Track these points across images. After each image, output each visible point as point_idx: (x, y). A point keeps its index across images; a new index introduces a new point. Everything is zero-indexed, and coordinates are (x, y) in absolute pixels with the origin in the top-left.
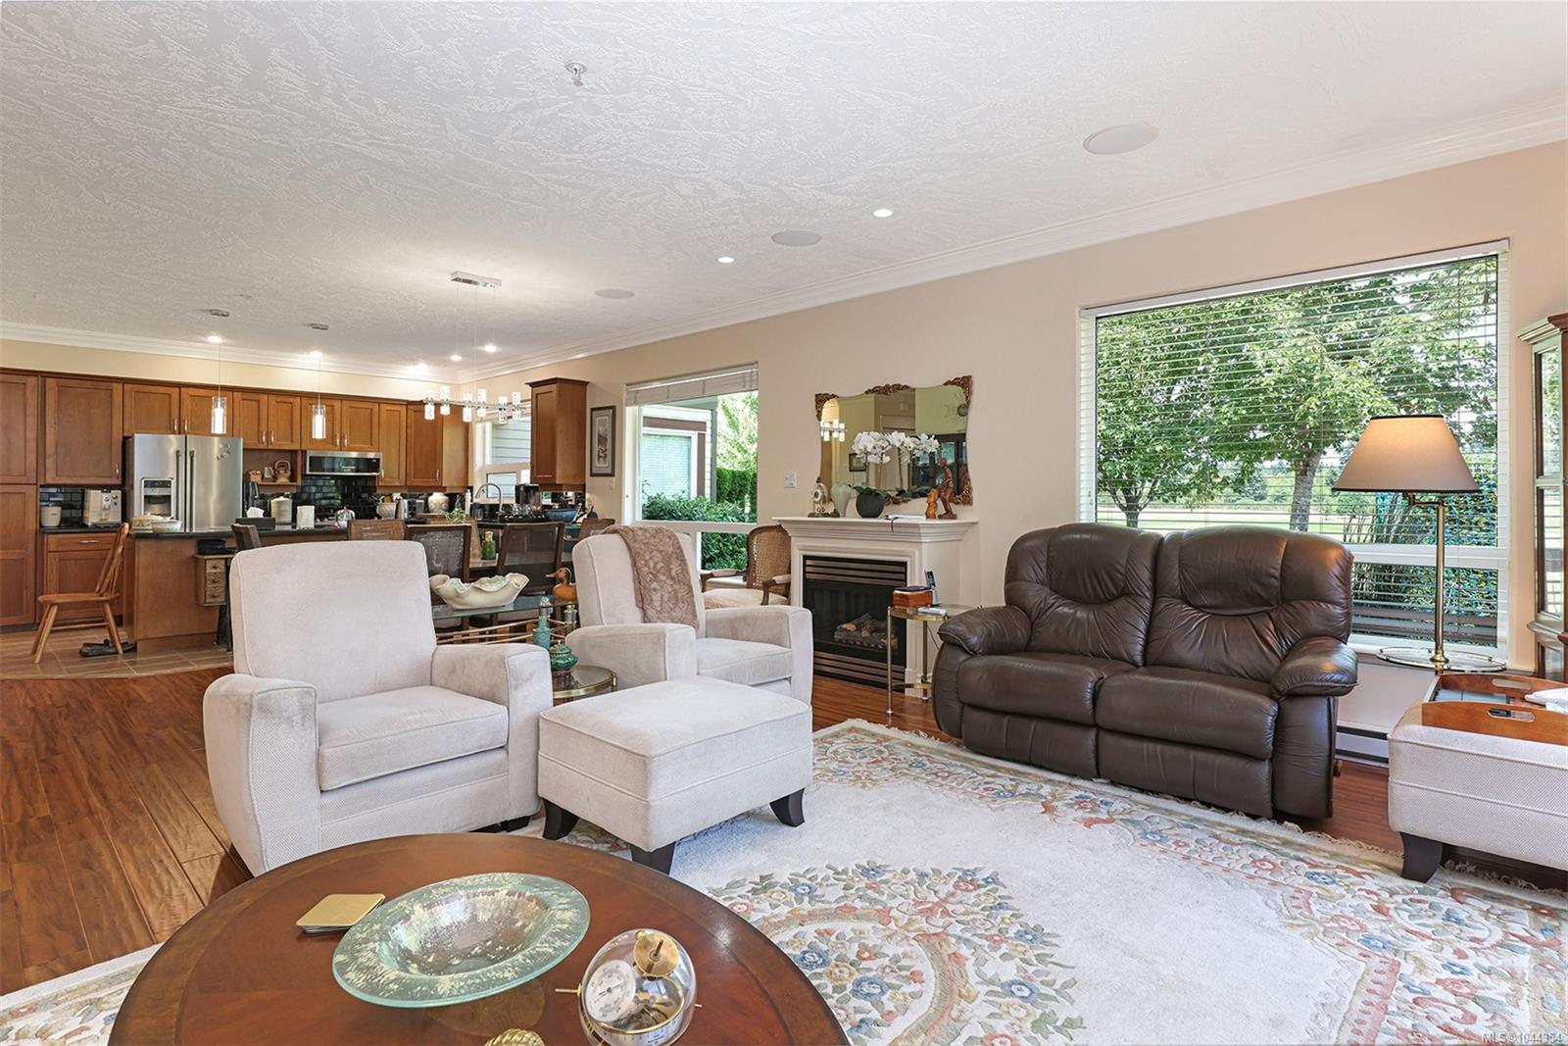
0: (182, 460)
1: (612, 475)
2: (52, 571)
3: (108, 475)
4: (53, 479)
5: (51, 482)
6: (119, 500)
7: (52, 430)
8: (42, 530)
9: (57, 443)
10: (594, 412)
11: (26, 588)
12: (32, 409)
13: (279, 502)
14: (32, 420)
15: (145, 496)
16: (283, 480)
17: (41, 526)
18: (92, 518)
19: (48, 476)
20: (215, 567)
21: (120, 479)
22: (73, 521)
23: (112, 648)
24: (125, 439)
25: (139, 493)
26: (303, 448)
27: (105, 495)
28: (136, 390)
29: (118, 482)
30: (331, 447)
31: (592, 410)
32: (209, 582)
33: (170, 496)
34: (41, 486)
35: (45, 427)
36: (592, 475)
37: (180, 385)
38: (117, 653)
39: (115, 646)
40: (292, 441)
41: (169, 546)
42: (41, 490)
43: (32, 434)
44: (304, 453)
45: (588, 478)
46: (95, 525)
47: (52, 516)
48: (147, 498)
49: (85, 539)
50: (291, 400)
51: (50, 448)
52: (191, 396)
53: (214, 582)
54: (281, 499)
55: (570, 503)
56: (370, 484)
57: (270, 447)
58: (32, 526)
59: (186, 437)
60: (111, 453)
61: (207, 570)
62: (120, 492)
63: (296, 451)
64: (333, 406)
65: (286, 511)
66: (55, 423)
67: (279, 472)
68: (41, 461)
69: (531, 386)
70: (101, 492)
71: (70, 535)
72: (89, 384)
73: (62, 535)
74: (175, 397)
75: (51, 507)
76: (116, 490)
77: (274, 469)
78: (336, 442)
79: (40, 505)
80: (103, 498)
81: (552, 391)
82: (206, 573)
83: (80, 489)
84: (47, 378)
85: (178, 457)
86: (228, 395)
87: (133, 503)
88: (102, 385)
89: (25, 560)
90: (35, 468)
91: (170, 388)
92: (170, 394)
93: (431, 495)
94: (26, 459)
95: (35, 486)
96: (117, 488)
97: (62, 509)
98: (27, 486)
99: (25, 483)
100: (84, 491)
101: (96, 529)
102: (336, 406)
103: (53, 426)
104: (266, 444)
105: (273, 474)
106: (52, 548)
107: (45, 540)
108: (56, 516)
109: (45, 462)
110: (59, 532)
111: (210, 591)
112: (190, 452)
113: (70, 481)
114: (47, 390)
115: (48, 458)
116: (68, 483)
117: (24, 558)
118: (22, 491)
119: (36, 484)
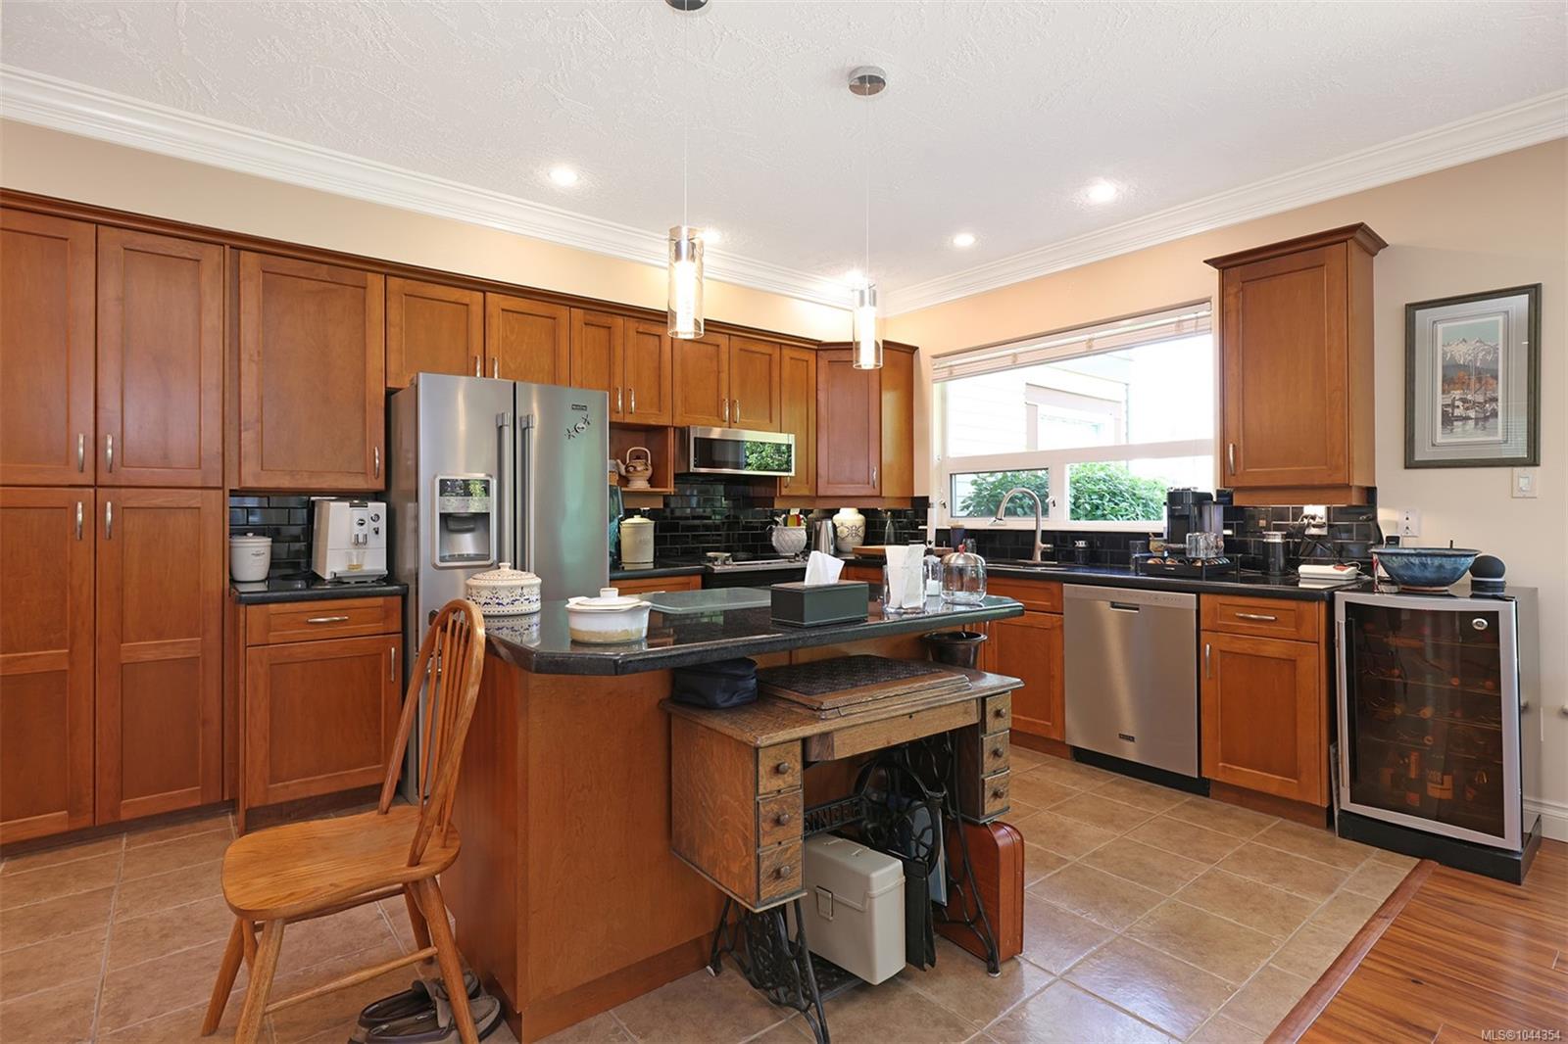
0: (508, 432)
2: (255, 693)
3: (358, 468)
4: (255, 477)
5: (249, 482)
6: (382, 524)
7: (254, 366)
9: (261, 398)
10: (1420, 313)
11: (205, 723)
13: (635, 525)
14: (213, 343)
15: (441, 514)
16: (640, 484)
17: (233, 581)
18: (332, 563)
19: (246, 469)
20: (777, 770)
21: (382, 477)
22: (295, 569)
24: (390, 393)
25: (430, 506)
26: (678, 422)
27: (358, 513)
28: (406, 290)
29: (379, 484)
30: (715, 420)
31: (1410, 304)
32: (765, 826)
33: (487, 515)
34: (233, 493)
35: (239, 360)
36: (1410, 464)
37: (484, 287)
40: (661, 410)
42: (235, 501)
44: (683, 432)
45: (1389, 475)
46: (338, 580)
47: (253, 558)
48: (445, 518)
49: (322, 615)
50: (657, 329)
51: (249, 411)
52: (503, 310)
53: (778, 822)
54: (637, 519)
55: (1313, 531)
56: (760, 491)
57: (629, 419)
58: (214, 584)
59: (515, 385)
60: (364, 424)
61: (762, 783)
62: (385, 504)
63: (666, 428)
64: (718, 346)
65: (645, 543)
66: (259, 352)
67: (635, 468)
68: (232, 437)
69: (1219, 263)
70: (348, 504)
71: (288, 605)
72: (323, 271)
73: (273, 607)
74: (477, 310)
75: (250, 538)
76: (376, 500)
77: (624, 462)
78: (724, 413)
79: (232, 534)
80: (352, 518)
81: (1322, 265)
82: (757, 792)
83: (305, 498)
84: (242, 252)
85: (500, 429)
86: (562, 312)
87: (417, 531)
88: (349, 276)
89: (201, 659)
90: (220, 450)
91: (467, 292)
92: (467, 305)
93: (838, 511)
94: (200, 430)
95: (221, 492)
96: (377, 496)
97: (273, 542)
98: (205, 492)
99: (199, 485)
100: (313, 502)
101: (343, 589)
102: (722, 346)
103: (256, 358)
104: (621, 415)
105: (620, 475)
106: (255, 637)
107: (242, 617)
108: (261, 557)
109: (240, 440)
110: (269, 597)
111: (769, 856)
112: (521, 418)
113: (285, 482)
114: (241, 278)
115: (246, 430)
116: (282, 486)
117: (199, 655)
118: (194, 503)
119: (222, 488)
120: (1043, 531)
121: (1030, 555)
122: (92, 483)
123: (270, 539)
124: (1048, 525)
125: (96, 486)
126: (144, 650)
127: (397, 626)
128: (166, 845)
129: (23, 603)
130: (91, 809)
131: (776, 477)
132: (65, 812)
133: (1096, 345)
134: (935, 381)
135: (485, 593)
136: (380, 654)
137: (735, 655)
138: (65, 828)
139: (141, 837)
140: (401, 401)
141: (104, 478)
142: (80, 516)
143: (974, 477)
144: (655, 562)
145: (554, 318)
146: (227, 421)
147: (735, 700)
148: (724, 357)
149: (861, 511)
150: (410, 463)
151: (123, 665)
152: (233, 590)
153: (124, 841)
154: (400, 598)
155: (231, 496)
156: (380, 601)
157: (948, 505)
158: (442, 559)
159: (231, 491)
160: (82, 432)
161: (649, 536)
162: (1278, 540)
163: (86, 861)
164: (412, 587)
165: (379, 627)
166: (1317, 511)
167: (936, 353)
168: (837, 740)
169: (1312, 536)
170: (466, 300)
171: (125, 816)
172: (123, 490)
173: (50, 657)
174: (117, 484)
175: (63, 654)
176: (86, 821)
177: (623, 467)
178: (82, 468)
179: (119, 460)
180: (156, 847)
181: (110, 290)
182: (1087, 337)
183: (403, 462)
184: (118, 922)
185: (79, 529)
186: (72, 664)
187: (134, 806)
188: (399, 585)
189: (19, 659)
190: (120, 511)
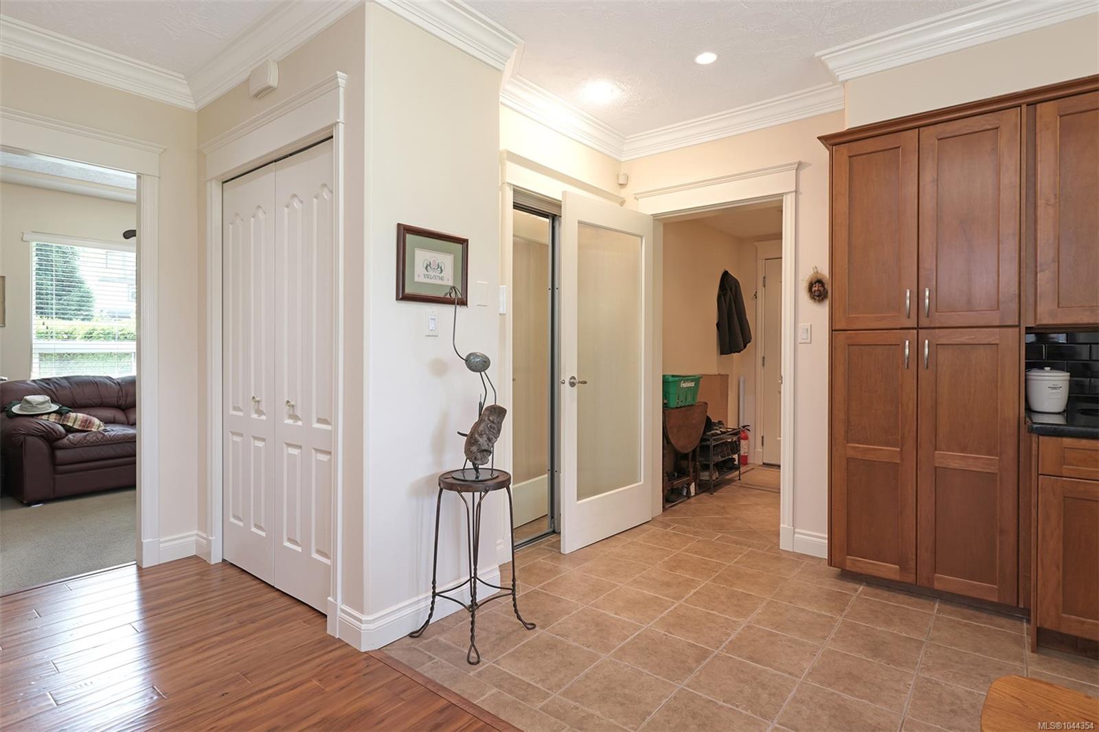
4: (1051, 314)
5: (1046, 320)
7: (1050, 210)
8: (1033, 427)
9: (1058, 238)
11: (1002, 532)
17: (1029, 410)
19: (1040, 307)
34: (1029, 330)
47: (1051, 391)
51: (1045, 253)
58: (1011, 410)
66: (1055, 195)
68: (1028, 278)
75: (1047, 372)
79: (1028, 369)
84: (1036, 105)
89: (998, 476)
90: (1017, 292)
94: (999, 276)
95: (1017, 329)
97: (1071, 376)
98: (1003, 330)
99: (998, 324)
106: (1046, 466)
107: (1034, 446)
108: (1058, 391)
109: (1036, 280)
110: (1062, 430)
113: (1084, 317)
114: (1037, 131)
115: (1041, 271)
116: (1081, 322)
117: (997, 472)
118: (993, 340)
119: (1019, 326)
122: (916, 326)
123: (1069, 374)
125: (918, 328)
126: (952, 459)
128: (966, 625)
129: (873, 411)
130: (914, 571)
138: (897, 578)
139: (948, 608)
141: (924, 322)
142: (907, 351)
146: (1023, 265)
151: (936, 467)
152: (1027, 419)
153: (937, 606)
155: (1026, 333)
159: (1027, 328)
160: (909, 288)
163: (908, 609)
171: (938, 585)
172: (937, 330)
173: (886, 452)
174: (932, 326)
175: (895, 451)
176: (911, 578)
178: (909, 314)
179: (935, 307)
180: (958, 623)
181: (928, 176)
184: (922, 675)
185: (906, 361)
186: (902, 459)
187: (946, 581)
190: (935, 347)
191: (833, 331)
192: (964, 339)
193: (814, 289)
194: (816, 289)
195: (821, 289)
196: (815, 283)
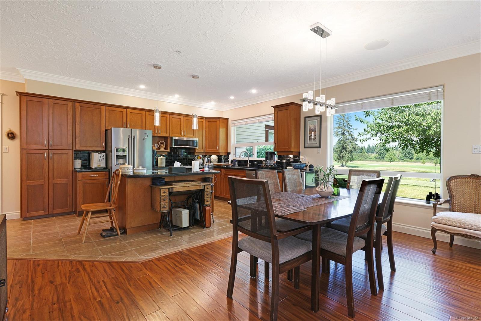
0: (130, 139)
1: (320, 147)
2: (80, 189)
3: (100, 146)
4: (79, 148)
6: (105, 157)
7: (78, 126)
8: (75, 171)
9: (80, 132)
10: (306, 119)
12: (70, 116)
13: (161, 158)
14: (70, 121)
15: (117, 155)
16: (162, 149)
17: (74, 169)
18: (94, 165)
19: (77, 146)
20: (164, 193)
21: (104, 148)
22: (86, 166)
23: (116, 232)
24: (106, 130)
25: (114, 154)
26: (170, 136)
27: (100, 155)
28: (109, 109)
29: (104, 149)
30: (180, 135)
31: (305, 117)
32: (162, 200)
33: (126, 155)
35: (75, 124)
36: (305, 147)
37: (126, 108)
38: (118, 235)
39: (117, 231)
40: (166, 133)
41: (140, 181)
42: (75, 152)
43: (70, 128)
44: (171, 138)
45: (302, 149)
46: (96, 168)
47: (78, 164)
49: (93, 175)
50: (166, 115)
51: (77, 135)
52: (130, 112)
53: (164, 200)
54: (162, 157)
55: (291, 160)
56: (192, 151)
57: (159, 135)
58: (71, 169)
59: (132, 129)
60: (101, 137)
61: (161, 194)
62: (105, 153)
63: (168, 137)
64: (180, 119)
65: (163, 162)
67: (161, 146)
68: (74, 140)
69: (274, 107)
70: (97, 153)
71: (86, 173)
72: (92, 106)
73: (83, 173)
74: (124, 113)
75: (78, 160)
76: (103, 152)
77: (159, 144)
78: (182, 134)
79: (74, 159)
80: (98, 156)
81: (288, 109)
82: (160, 195)
83: (88, 152)
84: (76, 103)
85: (129, 138)
86: (144, 113)
87: (112, 159)
88: (97, 107)
89: (68, 183)
90: (72, 142)
91: (123, 109)
92: (122, 112)
93: (212, 156)
94: (68, 138)
95: (72, 151)
96: (103, 151)
97: (82, 161)
98: (69, 151)
99: (68, 149)
100: (90, 153)
101: (96, 170)
102: (181, 119)
103: (79, 124)
104: (157, 134)
105: (158, 147)
106: (80, 178)
107: (77, 175)
109: (76, 140)
110: (82, 171)
111: (163, 205)
112: (133, 136)
113: (85, 149)
114: (76, 108)
115: (77, 138)
118: (67, 153)
119: (72, 150)
120: (250, 160)
121: (247, 165)
124: (251, 159)
125: (48, 149)
126: (58, 181)
127: (108, 177)
129: (35, 171)
130: (48, 211)
131: (195, 148)
132: (43, 211)
133: (260, 121)
134: (232, 126)
135: (122, 168)
136: (104, 183)
137: (159, 176)
138: (43, 214)
140: (109, 132)
141: (50, 148)
142: (46, 155)
143: (246, 148)
144: (166, 166)
145: (142, 114)
146: (73, 137)
147: (161, 184)
148: (182, 121)
149: (217, 156)
150: (110, 145)
151: (53, 184)
154: (108, 172)
156: (104, 172)
157: (235, 154)
158: (117, 164)
159: (74, 150)
160: (46, 139)
161: (164, 161)
162: (285, 162)
164: (111, 170)
165: (104, 177)
166: (291, 156)
167: (232, 120)
168: (174, 189)
169: (291, 161)
170: (122, 111)
171: (54, 213)
172: (54, 150)
173: (40, 182)
174: (52, 149)
175: (43, 181)
176: (47, 213)
177: (158, 145)
178: (46, 146)
179: (53, 144)
181: (51, 111)
182: (258, 119)
183: (109, 145)
185: (45, 158)
186: (44, 183)
187: (56, 211)
188: (108, 169)
189: (34, 182)
190: (53, 154)
191: (21, 149)
192: (60, 152)
193: (9, 135)
194: (11, 135)
195: (13, 136)
196: (10, 133)
